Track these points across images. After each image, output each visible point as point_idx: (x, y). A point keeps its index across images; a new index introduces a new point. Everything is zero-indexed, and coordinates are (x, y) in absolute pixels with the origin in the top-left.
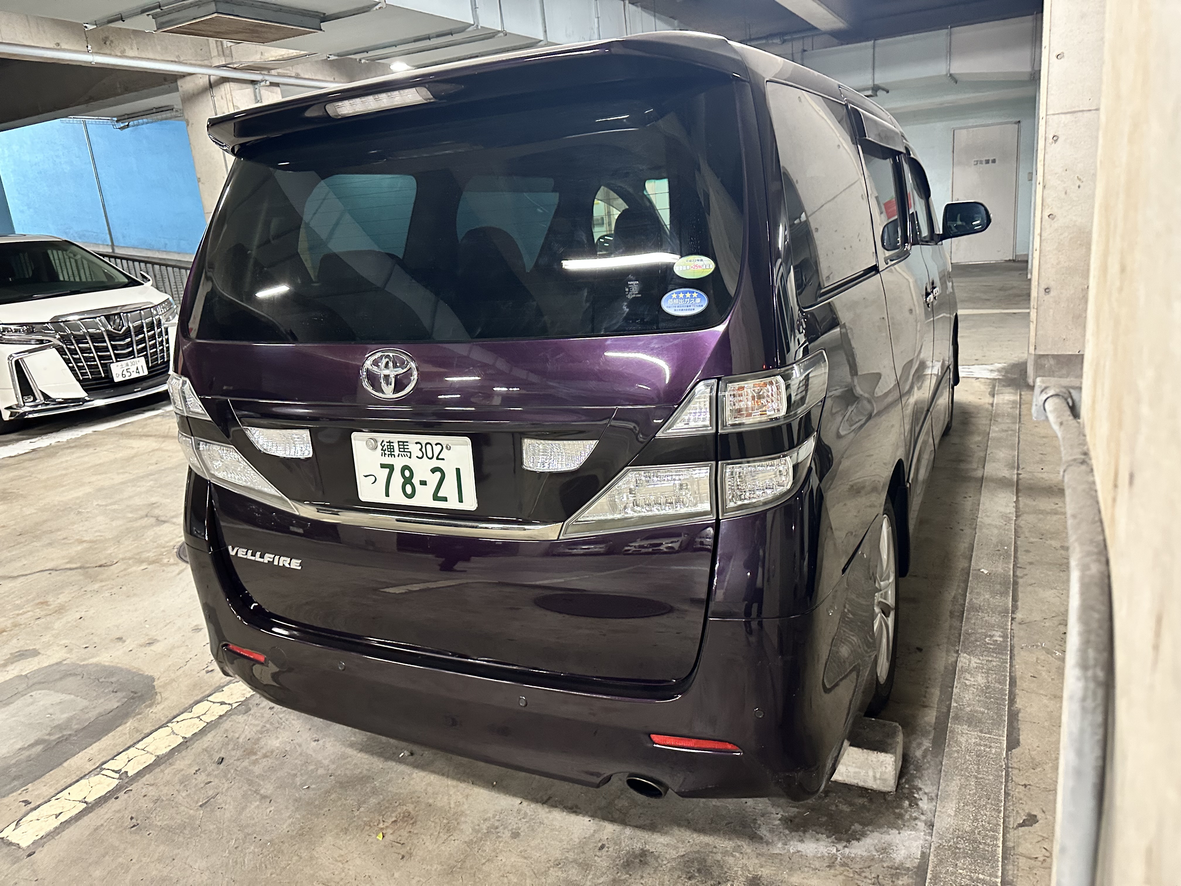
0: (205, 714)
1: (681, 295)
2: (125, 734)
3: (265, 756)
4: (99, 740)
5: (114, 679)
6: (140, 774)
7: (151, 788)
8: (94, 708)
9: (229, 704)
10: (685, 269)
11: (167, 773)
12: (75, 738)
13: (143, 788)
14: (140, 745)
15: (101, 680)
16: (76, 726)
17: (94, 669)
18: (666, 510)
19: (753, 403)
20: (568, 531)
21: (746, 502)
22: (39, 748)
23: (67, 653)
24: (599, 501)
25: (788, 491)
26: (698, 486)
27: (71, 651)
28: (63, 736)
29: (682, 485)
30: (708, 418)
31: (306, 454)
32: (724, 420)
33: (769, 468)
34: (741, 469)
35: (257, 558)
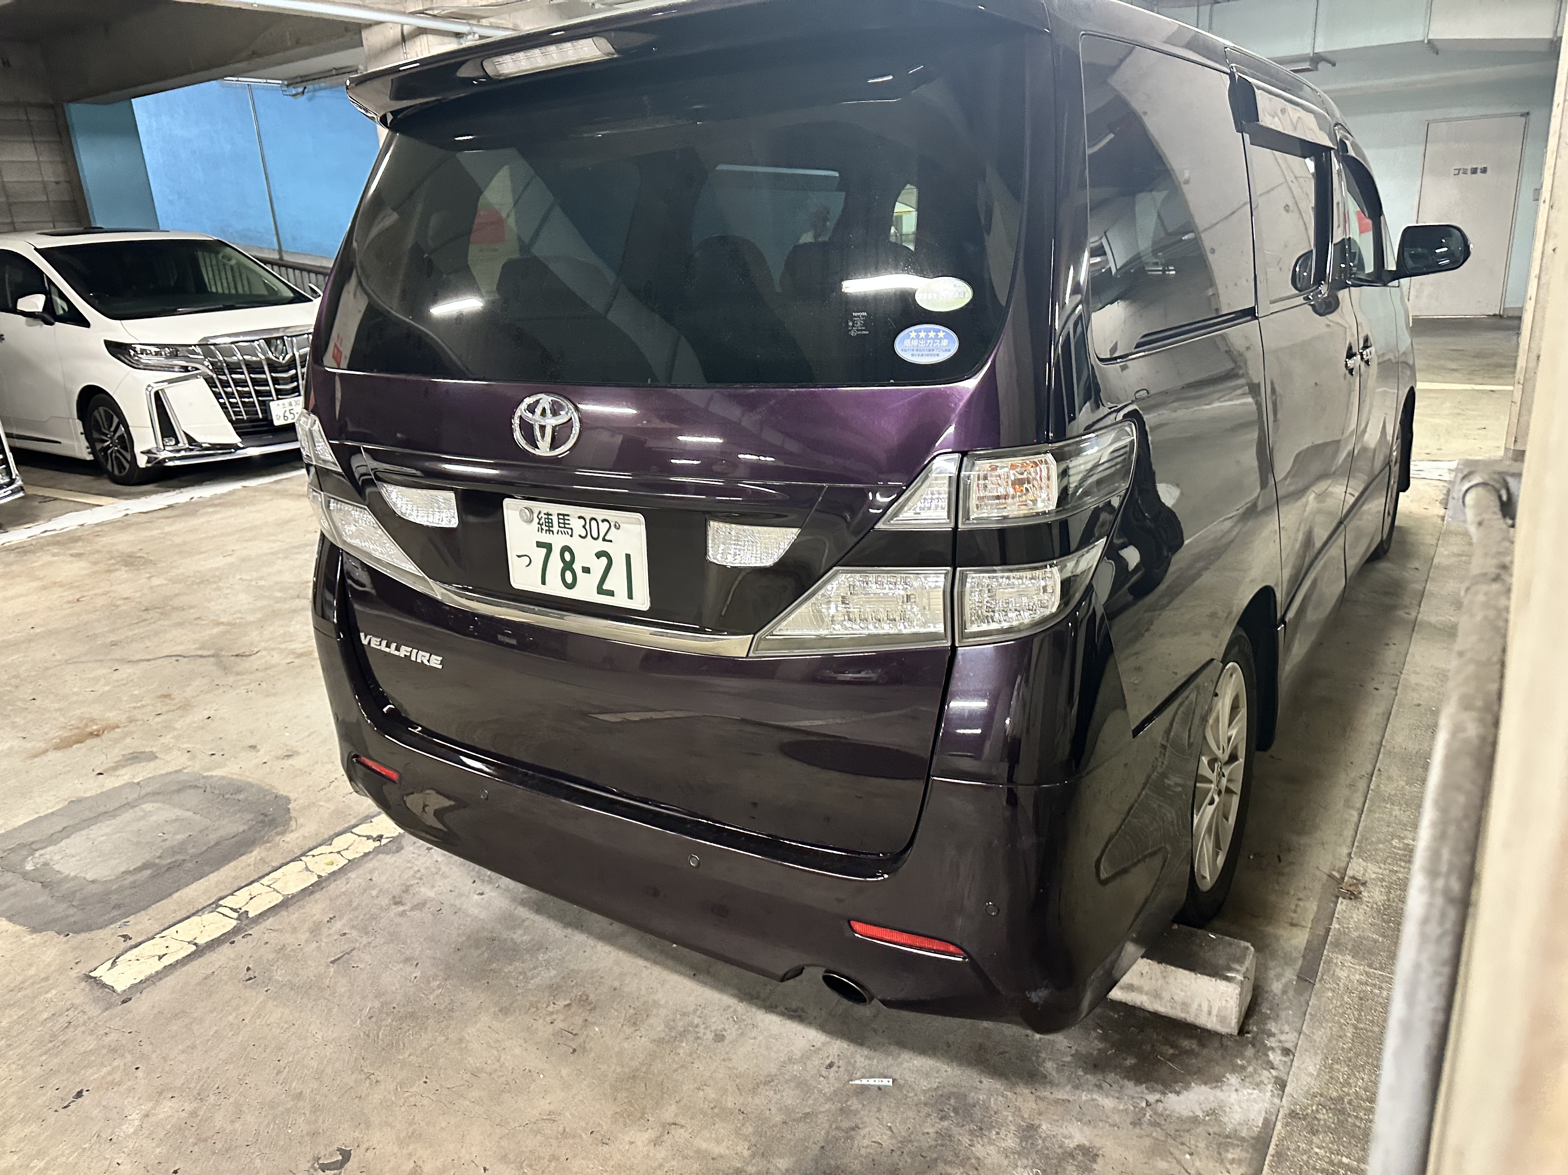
0: (347, 849)
1: (922, 334)
2: (249, 865)
3: (414, 908)
4: (218, 869)
5: (241, 797)
6: (263, 915)
7: (273, 934)
8: (215, 830)
9: (377, 840)
10: (930, 297)
11: (292, 916)
12: (189, 866)
13: (265, 933)
14: (265, 881)
15: (226, 796)
16: (192, 851)
17: (220, 782)
18: (887, 629)
19: (1014, 489)
20: (760, 646)
21: (994, 626)
22: (147, 873)
23: (189, 759)
24: (799, 611)
25: (1053, 616)
26: (929, 599)
27: (194, 757)
28: (175, 862)
29: (907, 596)
30: (946, 507)
31: (451, 523)
32: (967, 512)
33: (1028, 581)
34: (989, 580)
35: (392, 650)
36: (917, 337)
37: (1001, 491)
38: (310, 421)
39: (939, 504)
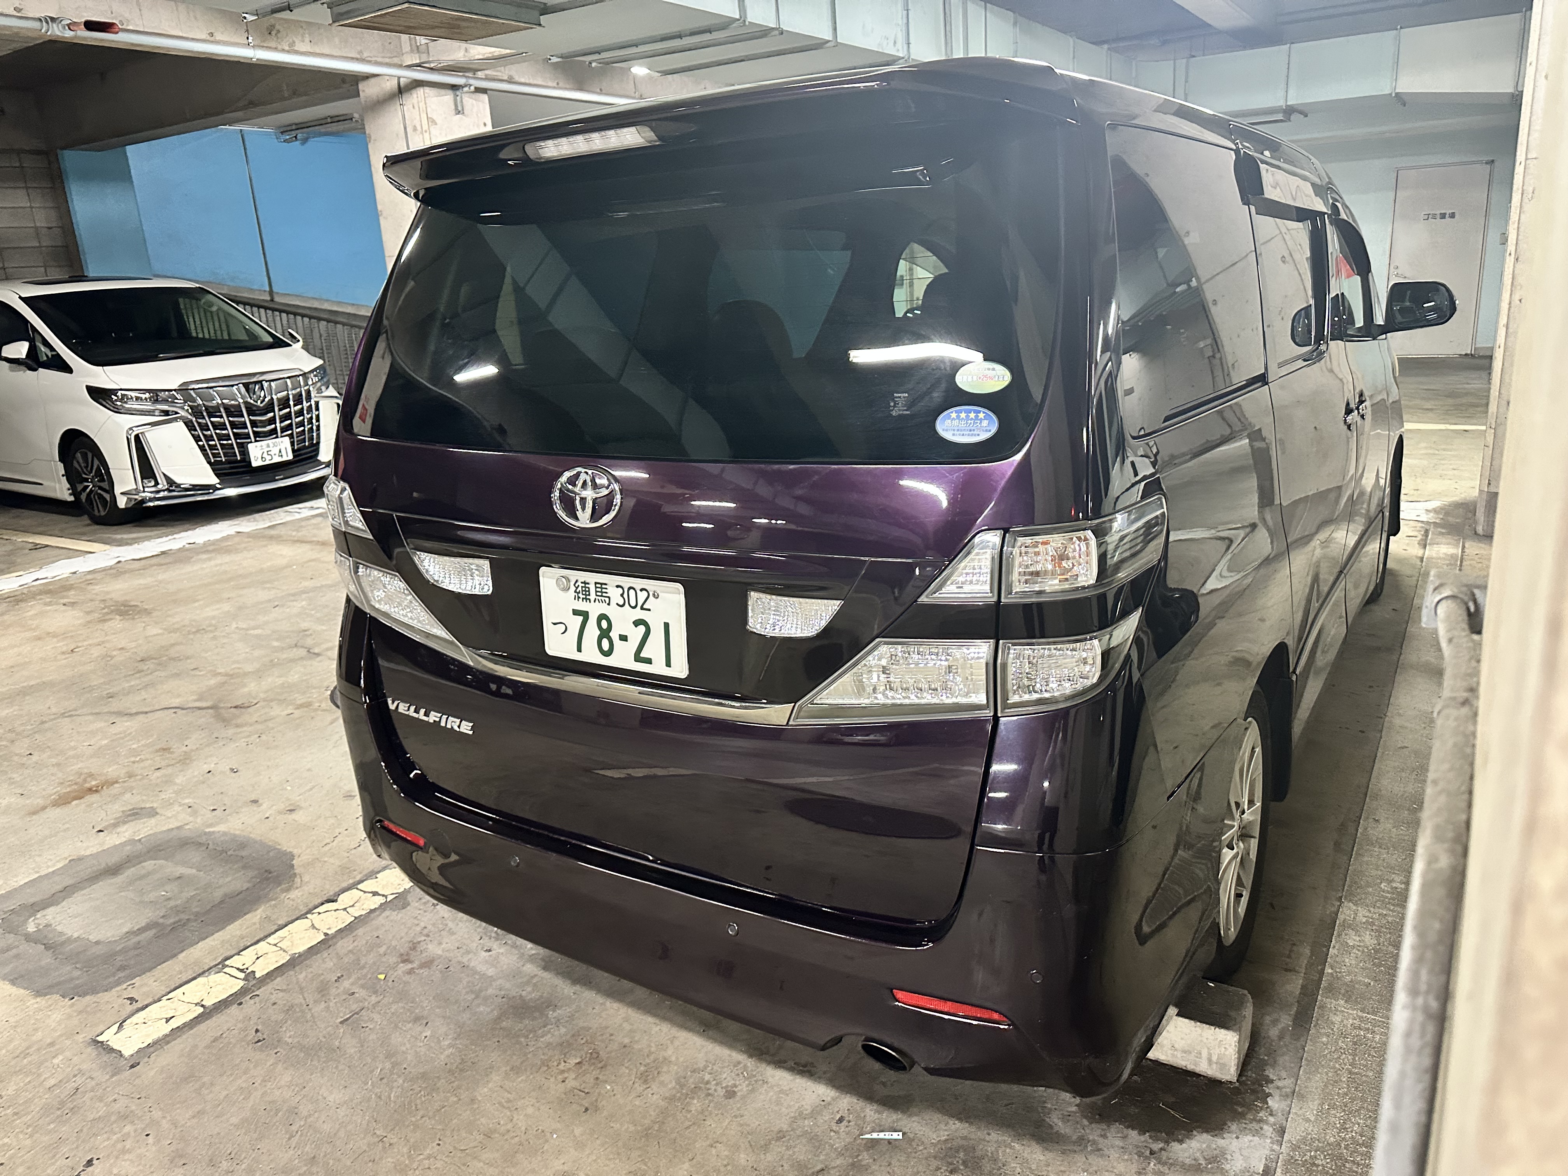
0: (353, 906)
1: (963, 415)
2: (255, 923)
3: (424, 965)
4: (224, 928)
6: (270, 976)
7: (281, 994)
8: (220, 887)
9: (383, 895)
10: (970, 379)
11: (301, 975)
12: (194, 924)
13: (272, 994)
14: (271, 940)
15: (229, 853)
16: (197, 909)
17: (222, 839)
18: (928, 699)
19: (1054, 563)
20: (802, 714)
21: (1035, 696)
22: (151, 933)
23: (191, 815)
24: (841, 680)
25: (1094, 686)
26: (972, 670)
27: (195, 813)
28: (180, 921)
29: (950, 667)
30: (989, 582)
31: (485, 590)
32: (1010, 586)
33: (1069, 652)
34: (1030, 652)
35: (421, 715)
36: (958, 417)
37: (1039, 565)
38: (339, 488)
39: (981, 579)
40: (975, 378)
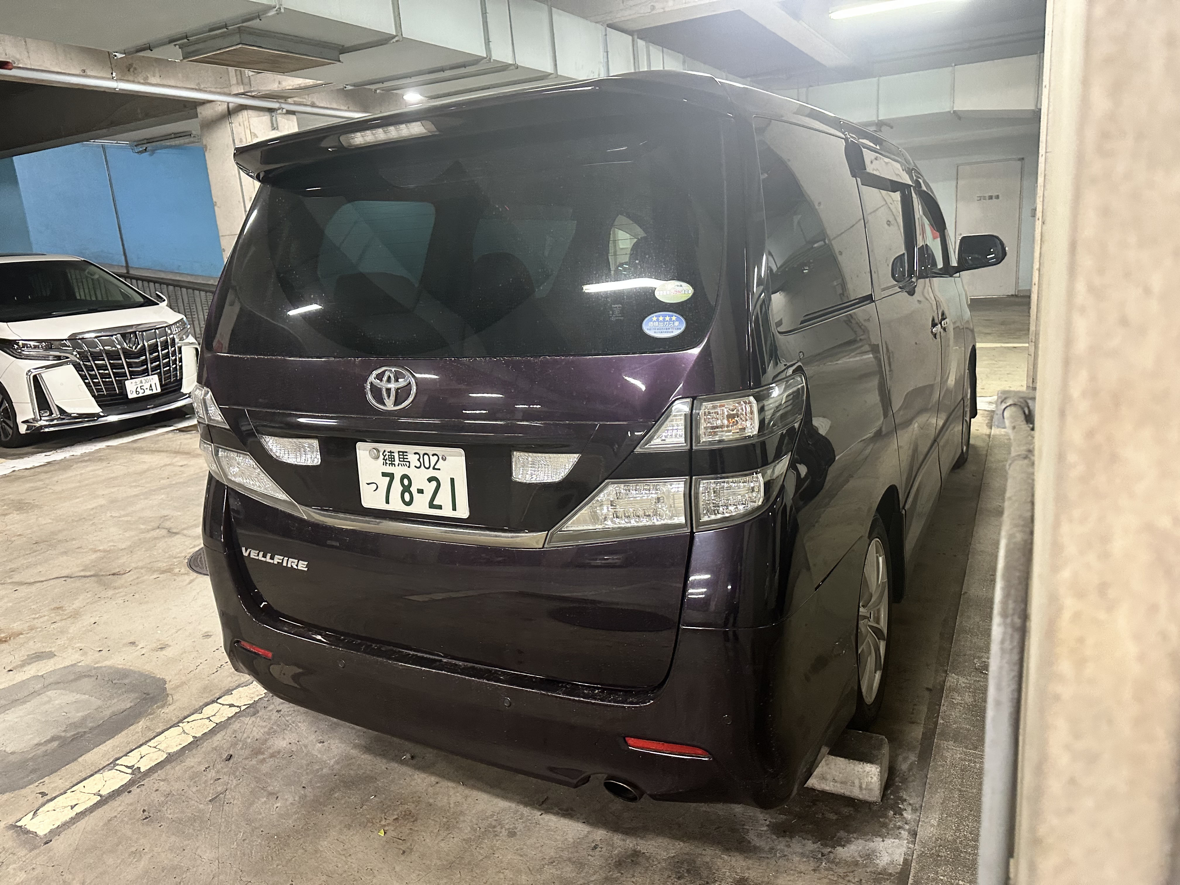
0: (215, 715)
1: (661, 318)
2: (138, 732)
3: (272, 756)
4: (112, 738)
5: (126, 681)
6: (152, 770)
7: (162, 783)
8: (108, 707)
9: (238, 707)
10: (665, 294)
11: (176, 770)
12: (90, 735)
13: (154, 783)
14: (149, 744)
15: (114, 681)
16: (90, 725)
17: (108, 671)
18: (644, 522)
19: (728, 421)
20: (553, 539)
21: (719, 516)
22: (55, 744)
23: (82, 655)
24: (581, 512)
25: (759, 508)
26: (674, 499)
27: (85, 654)
28: (78, 734)
29: (658, 499)
30: (684, 436)
31: (315, 462)
32: (698, 438)
33: (742, 484)
34: (714, 485)
35: (268, 559)
36: (658, 320)
37: (719, 422)
38: (203, 392)
39: (678, 433)
40: (668, 293)
